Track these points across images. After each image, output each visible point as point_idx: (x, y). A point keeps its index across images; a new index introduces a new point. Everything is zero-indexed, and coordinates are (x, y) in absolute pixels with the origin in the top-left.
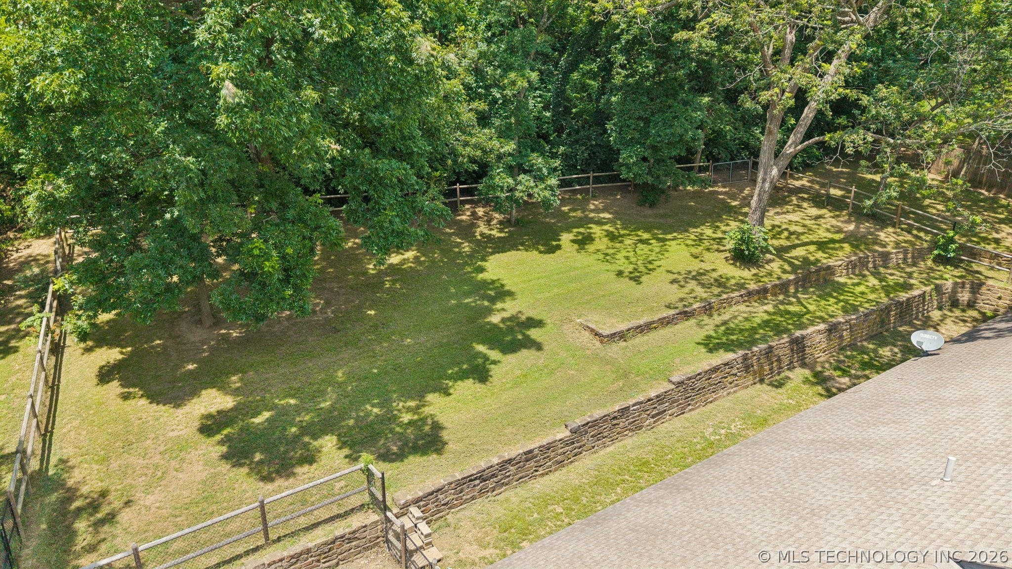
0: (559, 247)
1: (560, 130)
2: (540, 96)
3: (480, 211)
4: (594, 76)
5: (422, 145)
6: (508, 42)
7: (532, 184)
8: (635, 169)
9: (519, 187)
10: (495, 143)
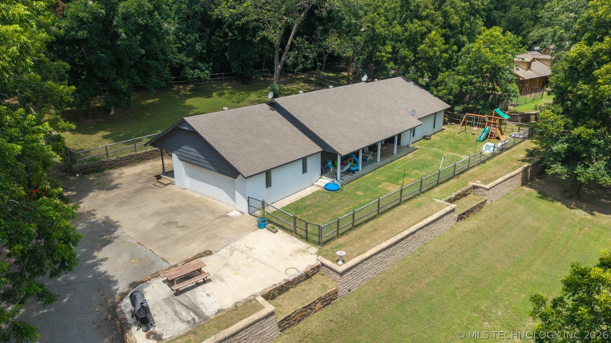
0: (212, 96)
1: (210, 57)
2: (201, 45)
3: (181, 87)
4: (221, 37)
5: (161, 56)
6: (187, 24)
7: (199, 72)
8: (237, 69)
9: (195, 74)
10: (185, 58)
